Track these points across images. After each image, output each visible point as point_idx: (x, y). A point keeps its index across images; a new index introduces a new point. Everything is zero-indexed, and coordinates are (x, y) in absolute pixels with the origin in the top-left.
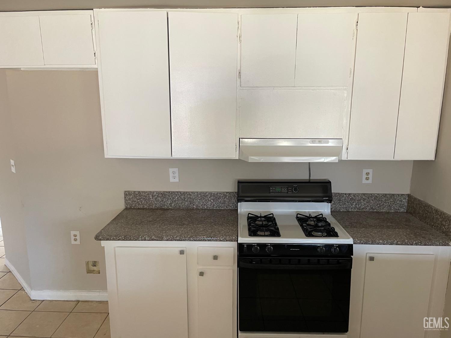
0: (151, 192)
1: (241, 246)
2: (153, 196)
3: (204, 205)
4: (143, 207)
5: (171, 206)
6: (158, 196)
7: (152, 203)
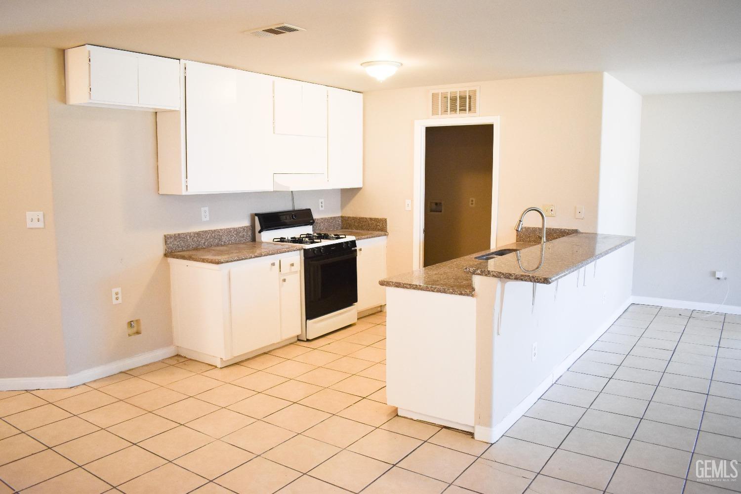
0: (188, 233)
1: (306, 251)
2: (190, 237)
3: (230, 240)
4: (182, 249)
5: (205, 245)
6: (194, 236)
7: (189, 244)
